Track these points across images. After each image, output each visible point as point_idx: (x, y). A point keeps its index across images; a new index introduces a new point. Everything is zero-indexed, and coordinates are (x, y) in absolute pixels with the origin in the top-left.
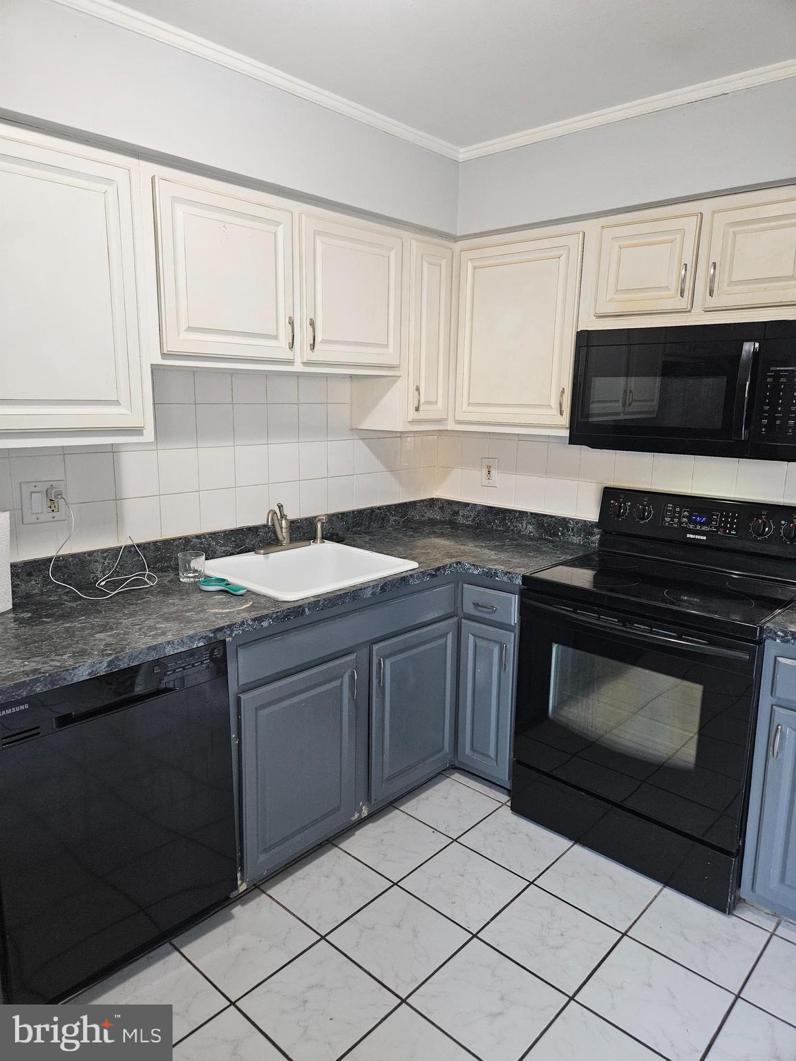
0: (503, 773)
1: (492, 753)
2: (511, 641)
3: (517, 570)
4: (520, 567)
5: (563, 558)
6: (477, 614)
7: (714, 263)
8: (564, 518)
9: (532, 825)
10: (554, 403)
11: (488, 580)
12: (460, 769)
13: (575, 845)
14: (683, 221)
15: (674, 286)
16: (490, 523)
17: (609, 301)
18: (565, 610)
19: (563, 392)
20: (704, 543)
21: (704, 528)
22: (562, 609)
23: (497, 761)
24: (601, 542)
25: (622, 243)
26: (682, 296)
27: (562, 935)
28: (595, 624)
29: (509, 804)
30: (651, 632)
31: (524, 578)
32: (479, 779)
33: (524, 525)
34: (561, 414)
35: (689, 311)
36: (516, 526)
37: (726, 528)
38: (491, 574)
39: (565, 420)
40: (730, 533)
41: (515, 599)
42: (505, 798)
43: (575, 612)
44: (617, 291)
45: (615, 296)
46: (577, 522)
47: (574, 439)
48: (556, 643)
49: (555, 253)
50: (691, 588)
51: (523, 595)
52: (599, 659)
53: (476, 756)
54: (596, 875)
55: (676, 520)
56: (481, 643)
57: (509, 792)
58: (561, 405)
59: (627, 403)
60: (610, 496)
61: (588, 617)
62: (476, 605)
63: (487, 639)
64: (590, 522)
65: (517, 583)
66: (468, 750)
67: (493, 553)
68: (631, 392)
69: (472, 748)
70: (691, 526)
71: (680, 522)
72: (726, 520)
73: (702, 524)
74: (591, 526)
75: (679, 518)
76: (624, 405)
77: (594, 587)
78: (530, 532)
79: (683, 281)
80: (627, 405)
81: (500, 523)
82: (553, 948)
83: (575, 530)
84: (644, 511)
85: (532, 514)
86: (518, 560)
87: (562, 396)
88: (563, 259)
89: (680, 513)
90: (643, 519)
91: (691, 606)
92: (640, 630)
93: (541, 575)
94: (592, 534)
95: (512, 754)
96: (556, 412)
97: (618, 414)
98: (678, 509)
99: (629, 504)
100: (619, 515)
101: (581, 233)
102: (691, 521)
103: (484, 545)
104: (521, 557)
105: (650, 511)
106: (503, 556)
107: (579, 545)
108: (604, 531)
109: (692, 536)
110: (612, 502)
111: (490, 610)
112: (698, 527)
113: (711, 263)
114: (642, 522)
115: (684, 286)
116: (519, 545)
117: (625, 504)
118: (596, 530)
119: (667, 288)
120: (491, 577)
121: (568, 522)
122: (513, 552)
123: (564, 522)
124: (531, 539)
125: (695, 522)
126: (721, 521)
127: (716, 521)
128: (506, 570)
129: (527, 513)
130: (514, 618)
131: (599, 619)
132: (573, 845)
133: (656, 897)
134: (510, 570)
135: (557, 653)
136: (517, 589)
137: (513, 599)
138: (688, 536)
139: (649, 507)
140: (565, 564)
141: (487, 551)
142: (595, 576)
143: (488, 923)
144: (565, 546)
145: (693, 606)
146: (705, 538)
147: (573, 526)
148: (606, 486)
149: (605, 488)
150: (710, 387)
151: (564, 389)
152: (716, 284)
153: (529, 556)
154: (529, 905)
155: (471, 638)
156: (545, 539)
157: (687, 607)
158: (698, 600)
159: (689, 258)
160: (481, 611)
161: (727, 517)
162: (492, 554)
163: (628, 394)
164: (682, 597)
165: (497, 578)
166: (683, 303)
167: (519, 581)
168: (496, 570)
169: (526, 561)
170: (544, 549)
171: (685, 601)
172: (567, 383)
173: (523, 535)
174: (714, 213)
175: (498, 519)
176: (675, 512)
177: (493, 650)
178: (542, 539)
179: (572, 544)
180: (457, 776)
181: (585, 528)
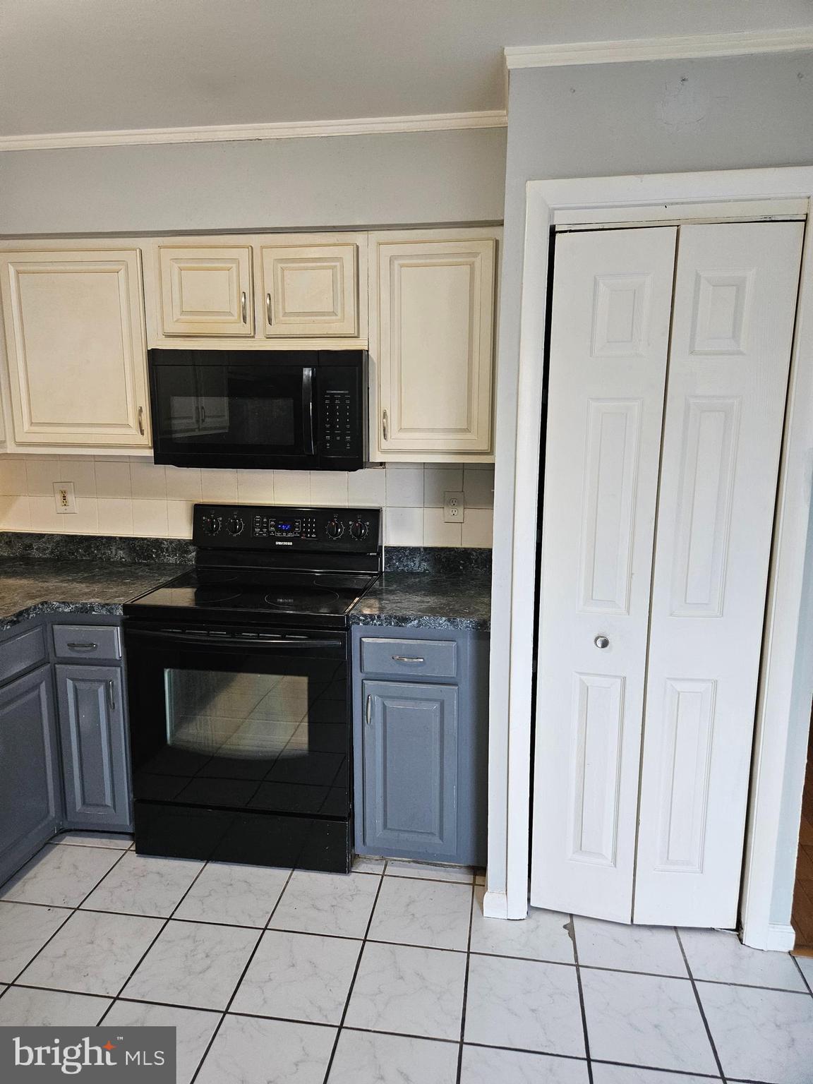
0: (124, 818)
1: (109, 802)
2: (118, 677)
3: (116, 600)
4: (119, 597)
5: (163, 580)
6: (74, 655)
7: (269, 295)
8: (157, 539)
9: (161, 860)
10: (133, 422)
11: (83, 615)
12: (70, 831)
13: (208, 864)
14: (237, 251)
15: (236, 311)
16: (73, 554)
17: (176, 321)
18: (174, 633)
19: (141, 410)
20: (291, 548)
21: (290, 535)
22: (169, 632)
23: (115, 809)
24: (198, 559)
25: (182, 265)
26: (245, 322)
27: (207, 956)
28: (205, 641)
29: (133, 848)
30: (259, 638)
31: (125, 607)
32: (96, 833)
33: (114, 553)
34: (142, 434)
35: (253, 337)
36: (104, 554)
37: (307, 533)
38: (86, 610)
39: (147, 439)
40: (311, 537)
41: (117, 631)
42: (128, 844)
43: (183, 633)
44: (183, 313)
45: (182, 317)
46: (171, 541)
47: (160, 459)
48: (167, 668)
49: (115, 267)
50: (288, 591)
51: (126, 625)
52: (212, 674)
53: (90, 810)
54: (231, 885)
55: (265, 530)
56: (81, 686)
57: (132, 836)
58: (140, 424)
59: (201, 418)
60: (201, 513)
61: (198, 635)
62: (71, 646)
63: (90, 680)
64: (184, 540)
65: (118, 614)
66: (79, 806)
67: (84, 585)
68: (203, 408)
69: (84, 803)
70: (279, 534)
71: (269, 532)
72: (307, 525)
73: (287, 532)
74: (185, 544)
75: (267, 527)
76: (198, 421)
77: (196, 604)
78: (121, 558)
79: (244, 308)
80: (200, 421)
81: (85, 552)
82: (200, 973)
83: (170, 549)
84: (235, 524)
85: (121, 538)
86: (115, 589)
87: (140, 415)
88: (122, 273)
89: (267, 523)
90: (235, 532)
91: (288, 607)
92: (249, 637)
93: (143, 601)
94: (188, 552)
95: (132, 796)
96: (134, 430)
97: (193, 430)
98: (265, 520)
99: (221, 519)
100: (212, 531)
101: (138, 250)
102: (278, 530)
103: (70, 578)
104: (118, 586)
105: (241, 526)
106: (96, 588)
107: (176, 564)
108: (199, 547)
109: (280, 543)
110: (204, 518)
111: (89, 648)
112: (284, 534)
113: (266, 295)
114: (235, 535)
115: (246, 313)
116: (111, 574)
117: (217, 520)
118: (191, 548)
119: (230, 314)
120: (87, 612)
121: (162, 543)
122: (106, 581)
123: (157, 543)
124: (124, 565)
125: (281, 531)
126: (303, 527)
127: (299, 528)
128: (103, 602)
129: (115, 538)
130: (119, 652)
131: (208, 635)
132: (206, 865)
133: (287, 882)
134: (107, 602)
135: (170, 678)
136: (119, 619)
137: (115, 631)
138: (277, 543)
139: (239, 521)
140: (167, 585)
141: (77, 585)
142: (196, 594)
143: (129, 978)
144: (162, 568)
145: (289, 606)
146: (291, 544)
147: (166, 546)
148: (196, 503)
149: (196, 505)
150: (279, 407)
151: (141, 408)
152: (273, 312)
153: (125, 584)
154: (169, 942)
155: (70, 683)
156: (140, 564)
157: (284, 609)
158: (292, 601)
159: (246, 287)
160: (78, 652)
161: (307, 523)
162: (82, 587)
163: (200, 410)
164: (278, 600)
165: (93, 613)
166: (247, 329)
167: (120, 612)
168: (91, 604)
169: (124, 588)
170: (140, 574)
171: (280, 604)
172: (144, 401)
173: (113, 562)
174: (262, 248)
175: (82, 548)
176: (263, 523)
177: (97, 691)
178: (135, 563)
179: (169, 564)
180: (69, 840)
181: (180, 546)
